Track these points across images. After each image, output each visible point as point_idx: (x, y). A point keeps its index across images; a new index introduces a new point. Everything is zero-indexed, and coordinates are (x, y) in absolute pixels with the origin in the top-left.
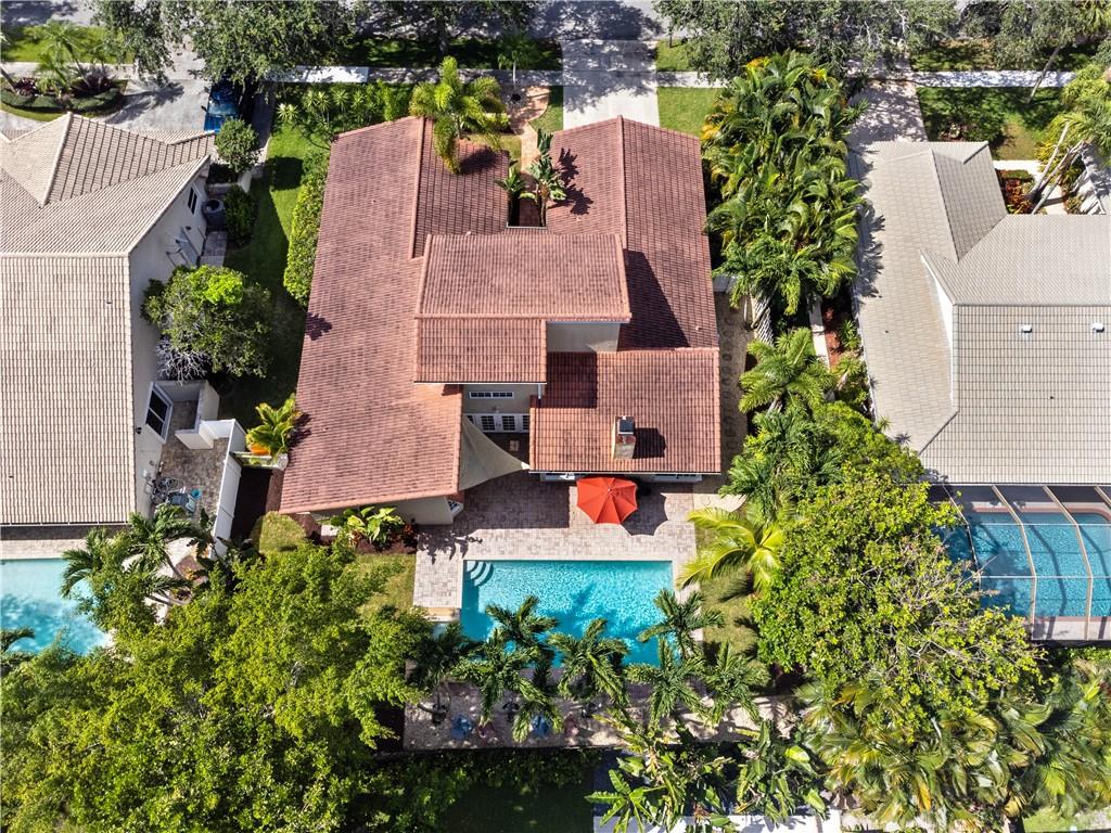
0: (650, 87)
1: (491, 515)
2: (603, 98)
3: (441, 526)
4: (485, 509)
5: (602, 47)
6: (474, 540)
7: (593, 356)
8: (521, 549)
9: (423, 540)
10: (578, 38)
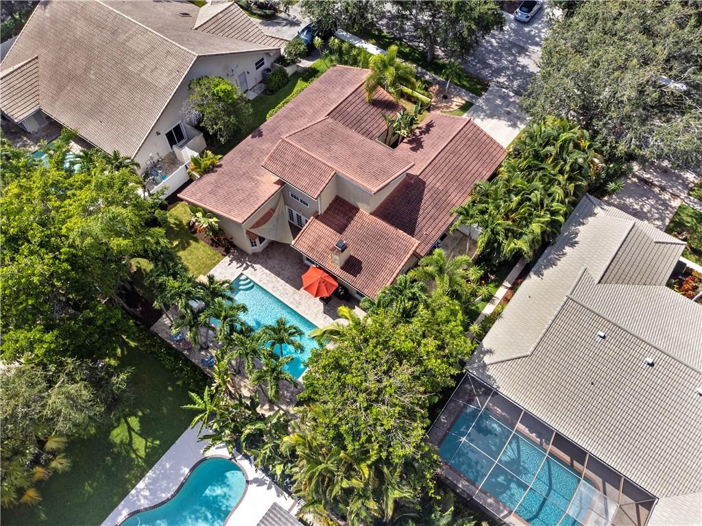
0: (520, 126)
1: (270, 262)
2: (490, 119)
3: (245, 252)
4: (269, 258)
5: (511, 98)
6: (253, 267)
7: (357, 210)
8: (269, 285)
9: (233, 254)
10: (502, 87)
